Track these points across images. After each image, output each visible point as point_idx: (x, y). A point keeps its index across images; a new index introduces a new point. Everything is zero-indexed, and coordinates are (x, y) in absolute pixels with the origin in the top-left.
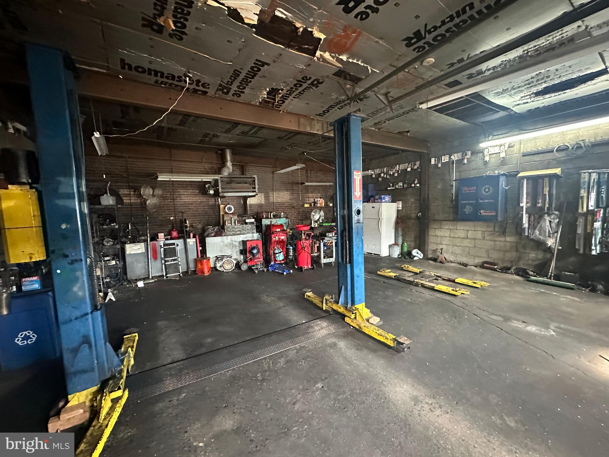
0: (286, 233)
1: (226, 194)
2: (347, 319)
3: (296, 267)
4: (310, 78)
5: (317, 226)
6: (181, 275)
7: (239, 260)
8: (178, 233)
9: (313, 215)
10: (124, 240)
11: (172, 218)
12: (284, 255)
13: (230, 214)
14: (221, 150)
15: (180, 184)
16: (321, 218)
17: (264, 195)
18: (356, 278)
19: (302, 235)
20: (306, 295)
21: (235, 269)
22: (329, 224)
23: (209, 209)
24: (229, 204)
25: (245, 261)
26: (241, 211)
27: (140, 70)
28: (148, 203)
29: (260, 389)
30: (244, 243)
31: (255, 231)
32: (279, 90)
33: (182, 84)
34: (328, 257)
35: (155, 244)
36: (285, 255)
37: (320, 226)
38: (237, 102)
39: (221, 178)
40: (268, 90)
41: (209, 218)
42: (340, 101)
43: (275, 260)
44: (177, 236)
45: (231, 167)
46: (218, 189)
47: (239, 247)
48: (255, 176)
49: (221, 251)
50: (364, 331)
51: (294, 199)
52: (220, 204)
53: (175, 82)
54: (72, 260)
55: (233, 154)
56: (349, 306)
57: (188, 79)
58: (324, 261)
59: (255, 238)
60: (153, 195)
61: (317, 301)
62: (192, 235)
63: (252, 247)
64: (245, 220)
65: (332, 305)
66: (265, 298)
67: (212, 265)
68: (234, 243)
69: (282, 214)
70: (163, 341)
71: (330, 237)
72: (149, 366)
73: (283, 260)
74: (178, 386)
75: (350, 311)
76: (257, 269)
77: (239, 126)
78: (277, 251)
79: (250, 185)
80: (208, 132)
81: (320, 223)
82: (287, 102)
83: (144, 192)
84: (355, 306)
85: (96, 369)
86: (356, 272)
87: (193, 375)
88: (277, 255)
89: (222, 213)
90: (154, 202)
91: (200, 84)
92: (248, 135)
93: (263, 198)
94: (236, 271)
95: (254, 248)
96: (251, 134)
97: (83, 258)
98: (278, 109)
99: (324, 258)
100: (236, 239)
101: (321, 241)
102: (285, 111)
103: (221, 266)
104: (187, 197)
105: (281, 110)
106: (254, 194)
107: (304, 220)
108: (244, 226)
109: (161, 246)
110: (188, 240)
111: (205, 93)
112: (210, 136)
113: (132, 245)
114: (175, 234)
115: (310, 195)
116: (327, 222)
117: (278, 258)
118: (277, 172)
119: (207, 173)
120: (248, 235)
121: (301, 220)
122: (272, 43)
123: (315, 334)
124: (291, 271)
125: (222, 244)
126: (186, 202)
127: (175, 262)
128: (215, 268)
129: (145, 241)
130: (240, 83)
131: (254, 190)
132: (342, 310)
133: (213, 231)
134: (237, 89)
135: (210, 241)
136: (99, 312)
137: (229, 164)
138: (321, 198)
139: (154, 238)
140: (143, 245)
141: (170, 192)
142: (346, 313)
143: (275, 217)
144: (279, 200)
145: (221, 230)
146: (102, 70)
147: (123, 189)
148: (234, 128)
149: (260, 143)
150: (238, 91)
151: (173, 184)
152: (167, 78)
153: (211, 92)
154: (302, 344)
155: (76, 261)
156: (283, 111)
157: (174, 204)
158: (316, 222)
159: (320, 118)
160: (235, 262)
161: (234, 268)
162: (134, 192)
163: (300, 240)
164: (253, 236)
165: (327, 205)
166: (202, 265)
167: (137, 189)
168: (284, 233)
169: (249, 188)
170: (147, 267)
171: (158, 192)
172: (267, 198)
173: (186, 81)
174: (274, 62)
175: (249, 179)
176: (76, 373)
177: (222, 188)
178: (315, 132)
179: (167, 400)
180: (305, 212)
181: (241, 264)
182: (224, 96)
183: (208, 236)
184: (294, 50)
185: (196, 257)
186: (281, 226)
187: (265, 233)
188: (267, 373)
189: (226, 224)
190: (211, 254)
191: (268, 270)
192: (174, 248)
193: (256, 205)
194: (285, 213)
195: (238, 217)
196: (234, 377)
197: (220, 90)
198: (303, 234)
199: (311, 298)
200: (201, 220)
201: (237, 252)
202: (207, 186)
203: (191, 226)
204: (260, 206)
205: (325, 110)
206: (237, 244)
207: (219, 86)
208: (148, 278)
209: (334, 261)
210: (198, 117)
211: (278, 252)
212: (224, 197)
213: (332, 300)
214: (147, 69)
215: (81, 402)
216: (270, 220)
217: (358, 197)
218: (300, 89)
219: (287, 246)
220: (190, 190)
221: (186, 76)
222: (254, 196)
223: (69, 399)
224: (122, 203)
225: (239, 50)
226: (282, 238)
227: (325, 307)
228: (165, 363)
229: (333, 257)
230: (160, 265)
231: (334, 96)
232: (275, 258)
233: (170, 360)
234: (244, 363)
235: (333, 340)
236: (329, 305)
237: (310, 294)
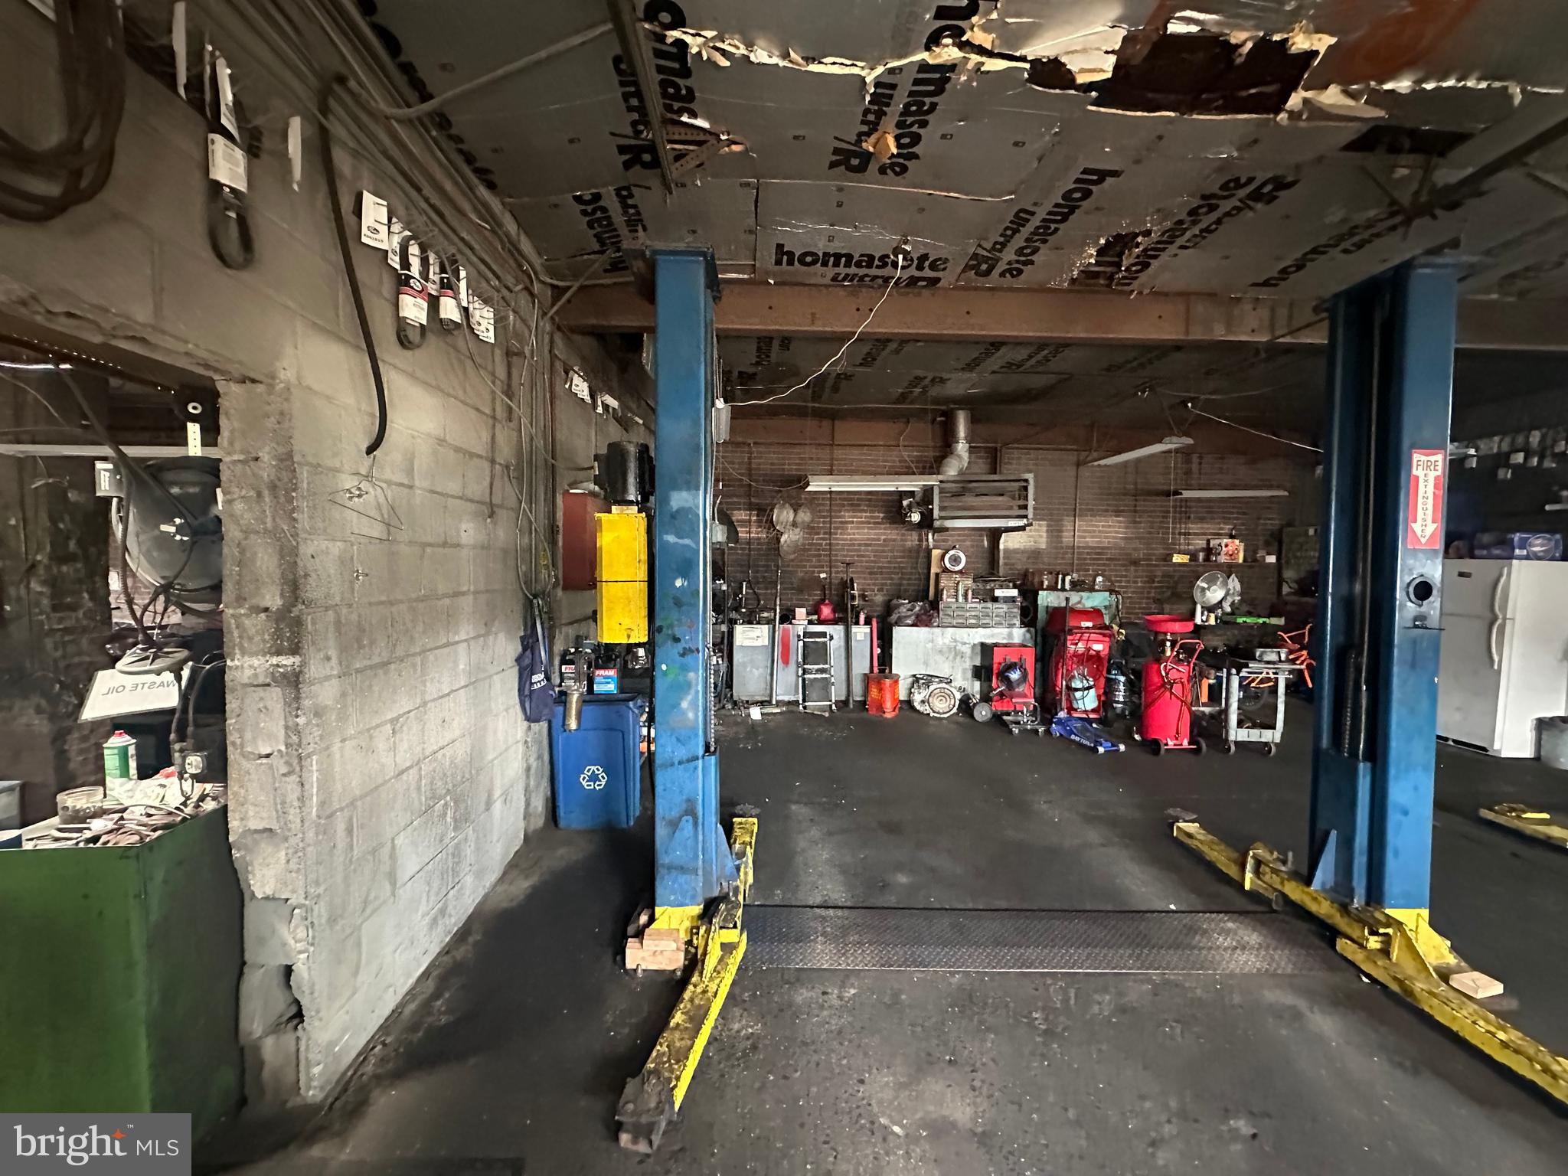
0: (1111, 636)
1: (949, 524)
2: (1342, 944)
3: (1137, 737)
4: (1251, 180)
5: (1212, 622)
6: (834, 707)
7: (969, 691)
8: (834, 611)
9: (1203, 590)
10: (734, 615)
11: (823, 575)
12: (1099, 697)
13: (956, 572)
14: (944, 414)
15: (845, 499)
16: (1230, 599)
17: (1048, 526)
18: (1393, 818)
19: (1164, 645)
20: (1178, 828)
21: (957, 714)
22: (1261, 621)
23: (903, 557)
24: (954, 547)
25: (986, 698)
26: (982, 566)
27: (809, 259)
28: (782, 540)
29: (1043, 1056)
30: (986, 649)
31: (1018, 623)
32: (1137, 235)
33: (887, 271)
34: (1254, 726)
35: (789, 630)
36: (1103, 698)
37: (1225, 622)
38: (1011, 289)
39: (941, 482)
40: (1102, 241)
41: (901, 579)
42: (1356, 227)
43: (1071, 709)
44: (831, 616)
45: (965, 456)
46: (932, 509)
47: (971, 658)
48: (1030, 477)
49: (926, 664)
50: (1427, 1009)
51: (1136, 538)
52: (931, 546)
53: (874, 271)
54: (685, 649)
55: (974, 421)
56: (1356, 905)
57: (901, 257)
58: (1238, 734)
59: (1017, 640)
60: (794, 524)
61: (1220, 856)
62: (862, 617)
63: (1008, 662)
64: (992, 590)
65: (1282, 883)
66: (1045, 807)
67: (902, 695)
68: (959, 647)
69: (1099, 579)
70: (803, 850)
71: (1268, 662)
72: (778, 896)
73: (1093, 711)
74: (840, 964)
75: (1363, 923)
76: (1018, 723)
77: (1003, 350)
78: (1077, 684)
79: (1013, 498)
80: (920, 373)
81: (1224, 613)
82: (1155, 263)
83: (778, 516)
84: (1388, 911)
85: (700, 872)
86: (1398, 792)
87: (872, 952)
88: (1078, 694)
89: (934, 570)
90: (795, 538)
91: (927, 264)
92: (1021, 369)
93: (1045, 535)
94: (961, 718)
95: (1011, 667)
96: (1032, 366)
97: (700, 648)
98: (1126, 288)
99: (1240, 724)
100: (966, 636)
101: (1234, 671)
102: (1146, 291)
103: (923, 702)
104: (858, 528)
105: (1133, 291)
106: (1022, 523)
107: (1168, 600)
108: (989, 605)
109: (799, 636)
110: (854, 629)
111: (934, 282)
112: (927, 382)
113: (747, 627)
114: (826, 611)
115: (1194, 528)
116: (1249, 614)
117: (1080, 702)
118: (1096, 463)
119: (908, 472)
120: (996, 630)
121: (1157, 601)
122: (1139, 114)
123: (1217, 958)
124: (1122, 747)
125: (929, 645)
126: (856, 540)
127: (824, 676)
128: (909, 703)
129: (769, 622)
130: (1027, 240)
131: (1022, 512)
132: (1323, 908)
133: (910, 613)
134: (1017, 258)
135: (901, 635)
136: (713, 757)
137: (962, 447)
138: (1232, 537)
139: (788, 617)
140: (765, 629)
141: (824, 517)
142: (1340, 922)
143: (1076, 586)
144: (1091, 541)
145: (930, 611)
146: (741, 276)
147: (740, 509)
148: (988, 354)
149: (1052, 387)
150: (1017, 262)
151: (831, 499)
152: (858, 265)
153: (947, 278)
154: (1171, 975)
155: (691, 651)
156: (1140, 293)
157: (830, 544)
158: (1210, 609)
159: (1264, 293)
160: (958, 696)
161: (955, 710)
162: (758, 515)
163: (1158, 661)
164: (1010, 636)
165: (1255, 560)
166: (881, 690)
167: (764, 513)
168: (1104, 635)
169: (1011, 508)
170: (769, 678)
171: (804, 516)
172: (1055, 532)
173: (897, 263)
174: (1137, 162)
175: (1012, 484)
176: (670, 868)
177: (942, 509)
178: (1243, 338)
179: (819, 989)
180: (1170, 577)
181: (975, 705)
182: (981, 282)
183: (898, 623)
184: (1208, 112)
185: (867, 671)
186: (1095, 613)
187: (1043, 629)
188: (1062, 1019)
189: (945, 596)
190: (903, 666)
191: (1048, 732)
192: (825, 644)
193: (1024, 552)
194: (1106, 578)
195: (974, 582)
196: (970, 997)
197: (972, 268)
198: (1168, 644)
199: (1196, 843)
200: (883, 584)
201: (964, 671)
202: (905, 503)
203: (863, 597)
204: (1035, 554)
205: (1290, 266)
206: (967, 650)
207: (971, 259)
208: (769, 702)
209: (1278, 740)
210: (905, 340)
211: (1080, 686)
212: (944, 530)
213: (1283, 868)
214: (821, 255)
215: (672, 927)
216: (1063, 595)
217: (1423, 541)
218: (1206, 221)
219: (1109, 672)
220: (866, 511)
221: (896, 251)
222: (1022, 529)
223: (657, 916)
224: (736, 541)
225: (1040, 160)
226: (1098, 647)
227: (1252, 882)
228: (811, 903)
229: (1273, 727)
230: (794, 678)
231: (1335, 215)
232: (1069, 701)
233: (818, 900)
234: (994, 967)
235: (1288, 999)
236: (1267, 878)
237: (1192, 827)
